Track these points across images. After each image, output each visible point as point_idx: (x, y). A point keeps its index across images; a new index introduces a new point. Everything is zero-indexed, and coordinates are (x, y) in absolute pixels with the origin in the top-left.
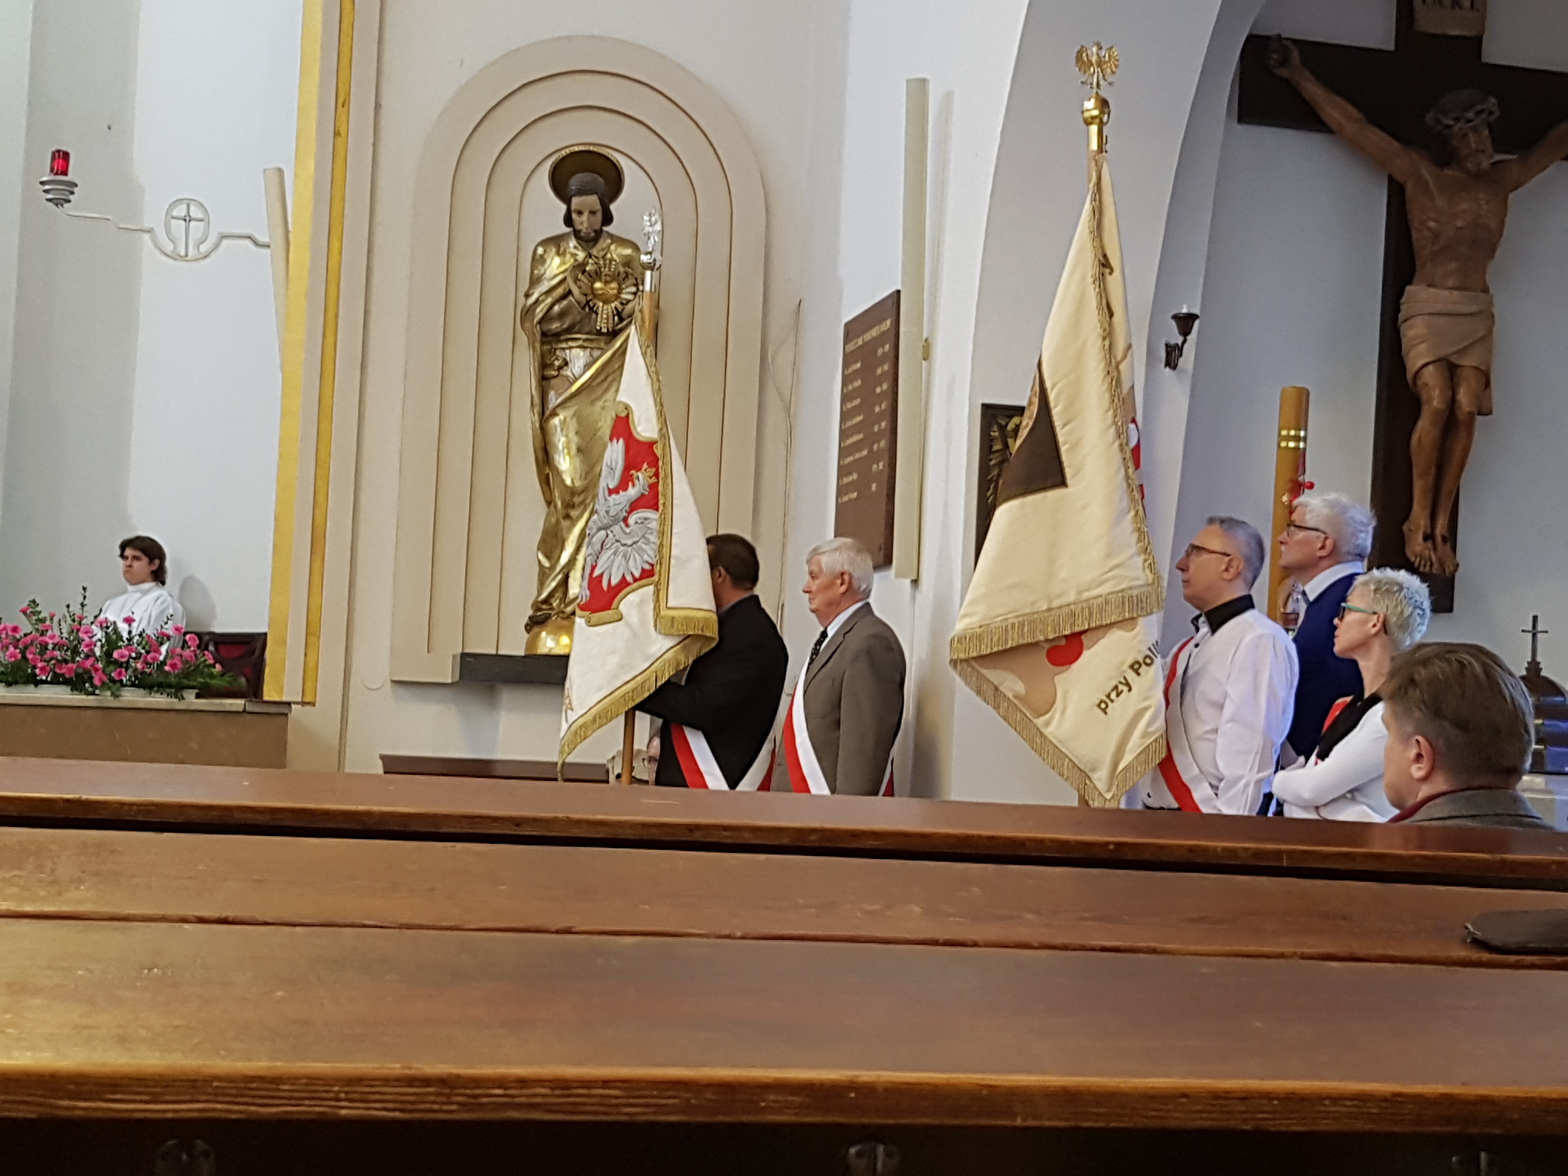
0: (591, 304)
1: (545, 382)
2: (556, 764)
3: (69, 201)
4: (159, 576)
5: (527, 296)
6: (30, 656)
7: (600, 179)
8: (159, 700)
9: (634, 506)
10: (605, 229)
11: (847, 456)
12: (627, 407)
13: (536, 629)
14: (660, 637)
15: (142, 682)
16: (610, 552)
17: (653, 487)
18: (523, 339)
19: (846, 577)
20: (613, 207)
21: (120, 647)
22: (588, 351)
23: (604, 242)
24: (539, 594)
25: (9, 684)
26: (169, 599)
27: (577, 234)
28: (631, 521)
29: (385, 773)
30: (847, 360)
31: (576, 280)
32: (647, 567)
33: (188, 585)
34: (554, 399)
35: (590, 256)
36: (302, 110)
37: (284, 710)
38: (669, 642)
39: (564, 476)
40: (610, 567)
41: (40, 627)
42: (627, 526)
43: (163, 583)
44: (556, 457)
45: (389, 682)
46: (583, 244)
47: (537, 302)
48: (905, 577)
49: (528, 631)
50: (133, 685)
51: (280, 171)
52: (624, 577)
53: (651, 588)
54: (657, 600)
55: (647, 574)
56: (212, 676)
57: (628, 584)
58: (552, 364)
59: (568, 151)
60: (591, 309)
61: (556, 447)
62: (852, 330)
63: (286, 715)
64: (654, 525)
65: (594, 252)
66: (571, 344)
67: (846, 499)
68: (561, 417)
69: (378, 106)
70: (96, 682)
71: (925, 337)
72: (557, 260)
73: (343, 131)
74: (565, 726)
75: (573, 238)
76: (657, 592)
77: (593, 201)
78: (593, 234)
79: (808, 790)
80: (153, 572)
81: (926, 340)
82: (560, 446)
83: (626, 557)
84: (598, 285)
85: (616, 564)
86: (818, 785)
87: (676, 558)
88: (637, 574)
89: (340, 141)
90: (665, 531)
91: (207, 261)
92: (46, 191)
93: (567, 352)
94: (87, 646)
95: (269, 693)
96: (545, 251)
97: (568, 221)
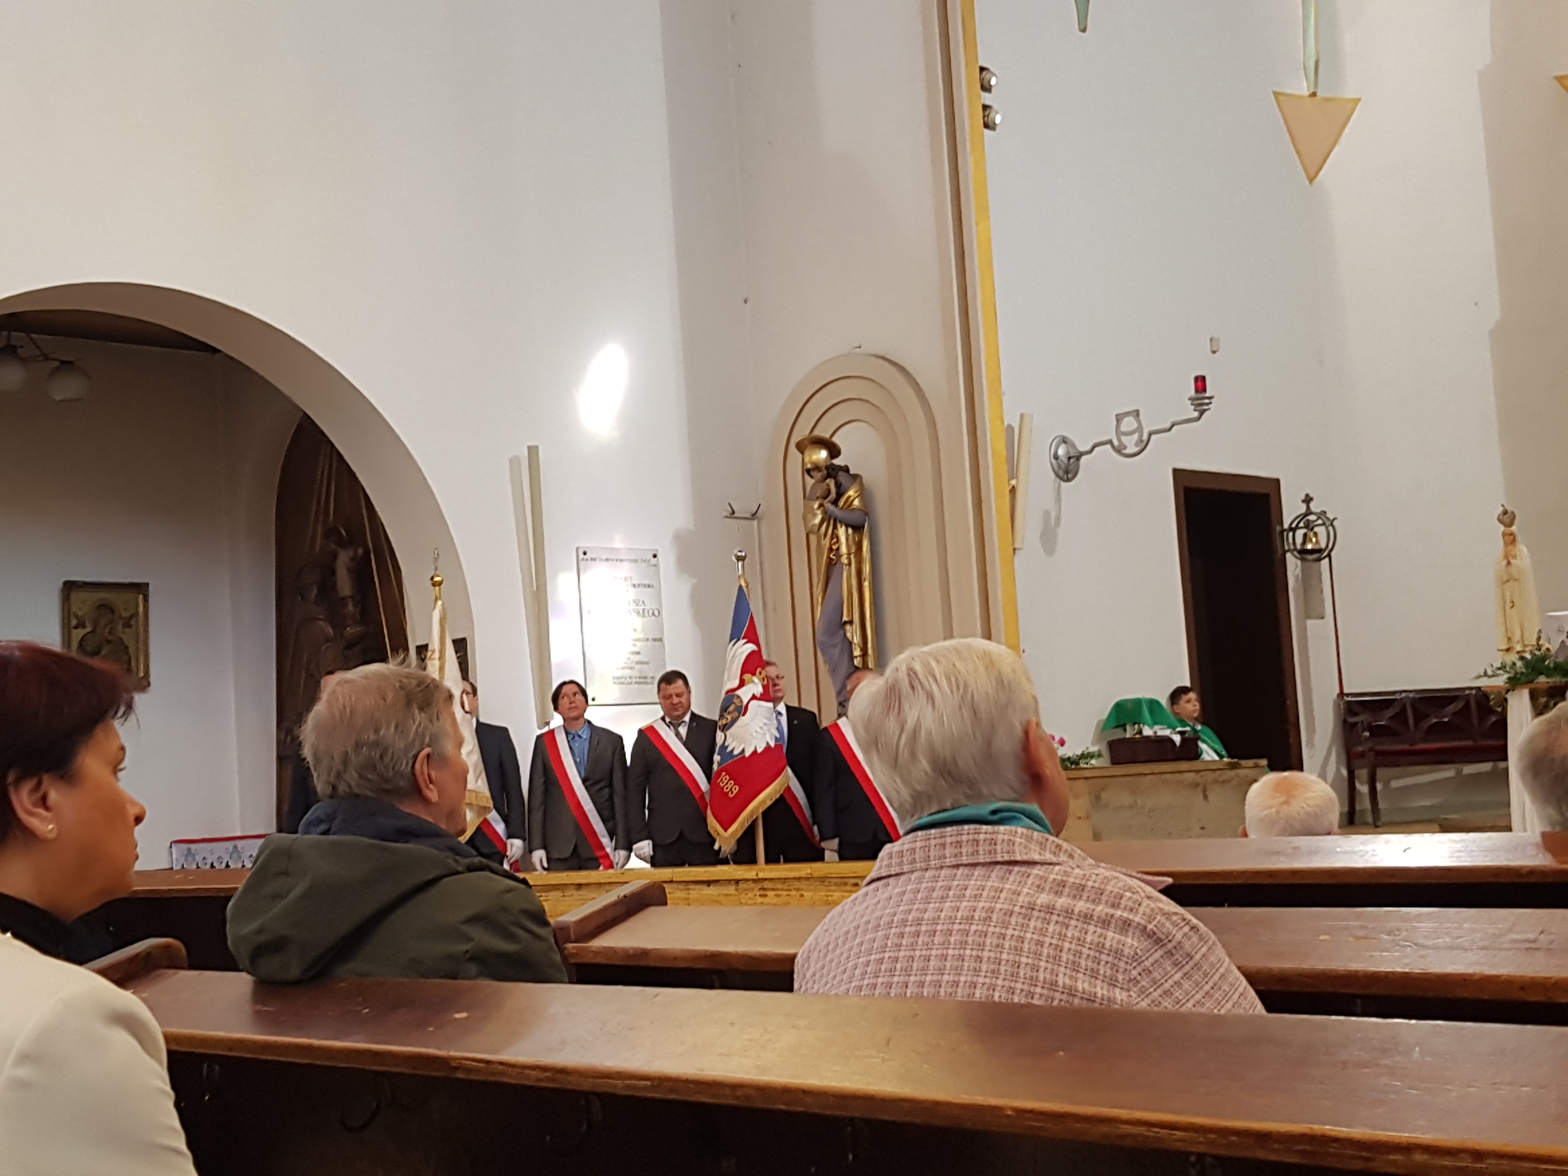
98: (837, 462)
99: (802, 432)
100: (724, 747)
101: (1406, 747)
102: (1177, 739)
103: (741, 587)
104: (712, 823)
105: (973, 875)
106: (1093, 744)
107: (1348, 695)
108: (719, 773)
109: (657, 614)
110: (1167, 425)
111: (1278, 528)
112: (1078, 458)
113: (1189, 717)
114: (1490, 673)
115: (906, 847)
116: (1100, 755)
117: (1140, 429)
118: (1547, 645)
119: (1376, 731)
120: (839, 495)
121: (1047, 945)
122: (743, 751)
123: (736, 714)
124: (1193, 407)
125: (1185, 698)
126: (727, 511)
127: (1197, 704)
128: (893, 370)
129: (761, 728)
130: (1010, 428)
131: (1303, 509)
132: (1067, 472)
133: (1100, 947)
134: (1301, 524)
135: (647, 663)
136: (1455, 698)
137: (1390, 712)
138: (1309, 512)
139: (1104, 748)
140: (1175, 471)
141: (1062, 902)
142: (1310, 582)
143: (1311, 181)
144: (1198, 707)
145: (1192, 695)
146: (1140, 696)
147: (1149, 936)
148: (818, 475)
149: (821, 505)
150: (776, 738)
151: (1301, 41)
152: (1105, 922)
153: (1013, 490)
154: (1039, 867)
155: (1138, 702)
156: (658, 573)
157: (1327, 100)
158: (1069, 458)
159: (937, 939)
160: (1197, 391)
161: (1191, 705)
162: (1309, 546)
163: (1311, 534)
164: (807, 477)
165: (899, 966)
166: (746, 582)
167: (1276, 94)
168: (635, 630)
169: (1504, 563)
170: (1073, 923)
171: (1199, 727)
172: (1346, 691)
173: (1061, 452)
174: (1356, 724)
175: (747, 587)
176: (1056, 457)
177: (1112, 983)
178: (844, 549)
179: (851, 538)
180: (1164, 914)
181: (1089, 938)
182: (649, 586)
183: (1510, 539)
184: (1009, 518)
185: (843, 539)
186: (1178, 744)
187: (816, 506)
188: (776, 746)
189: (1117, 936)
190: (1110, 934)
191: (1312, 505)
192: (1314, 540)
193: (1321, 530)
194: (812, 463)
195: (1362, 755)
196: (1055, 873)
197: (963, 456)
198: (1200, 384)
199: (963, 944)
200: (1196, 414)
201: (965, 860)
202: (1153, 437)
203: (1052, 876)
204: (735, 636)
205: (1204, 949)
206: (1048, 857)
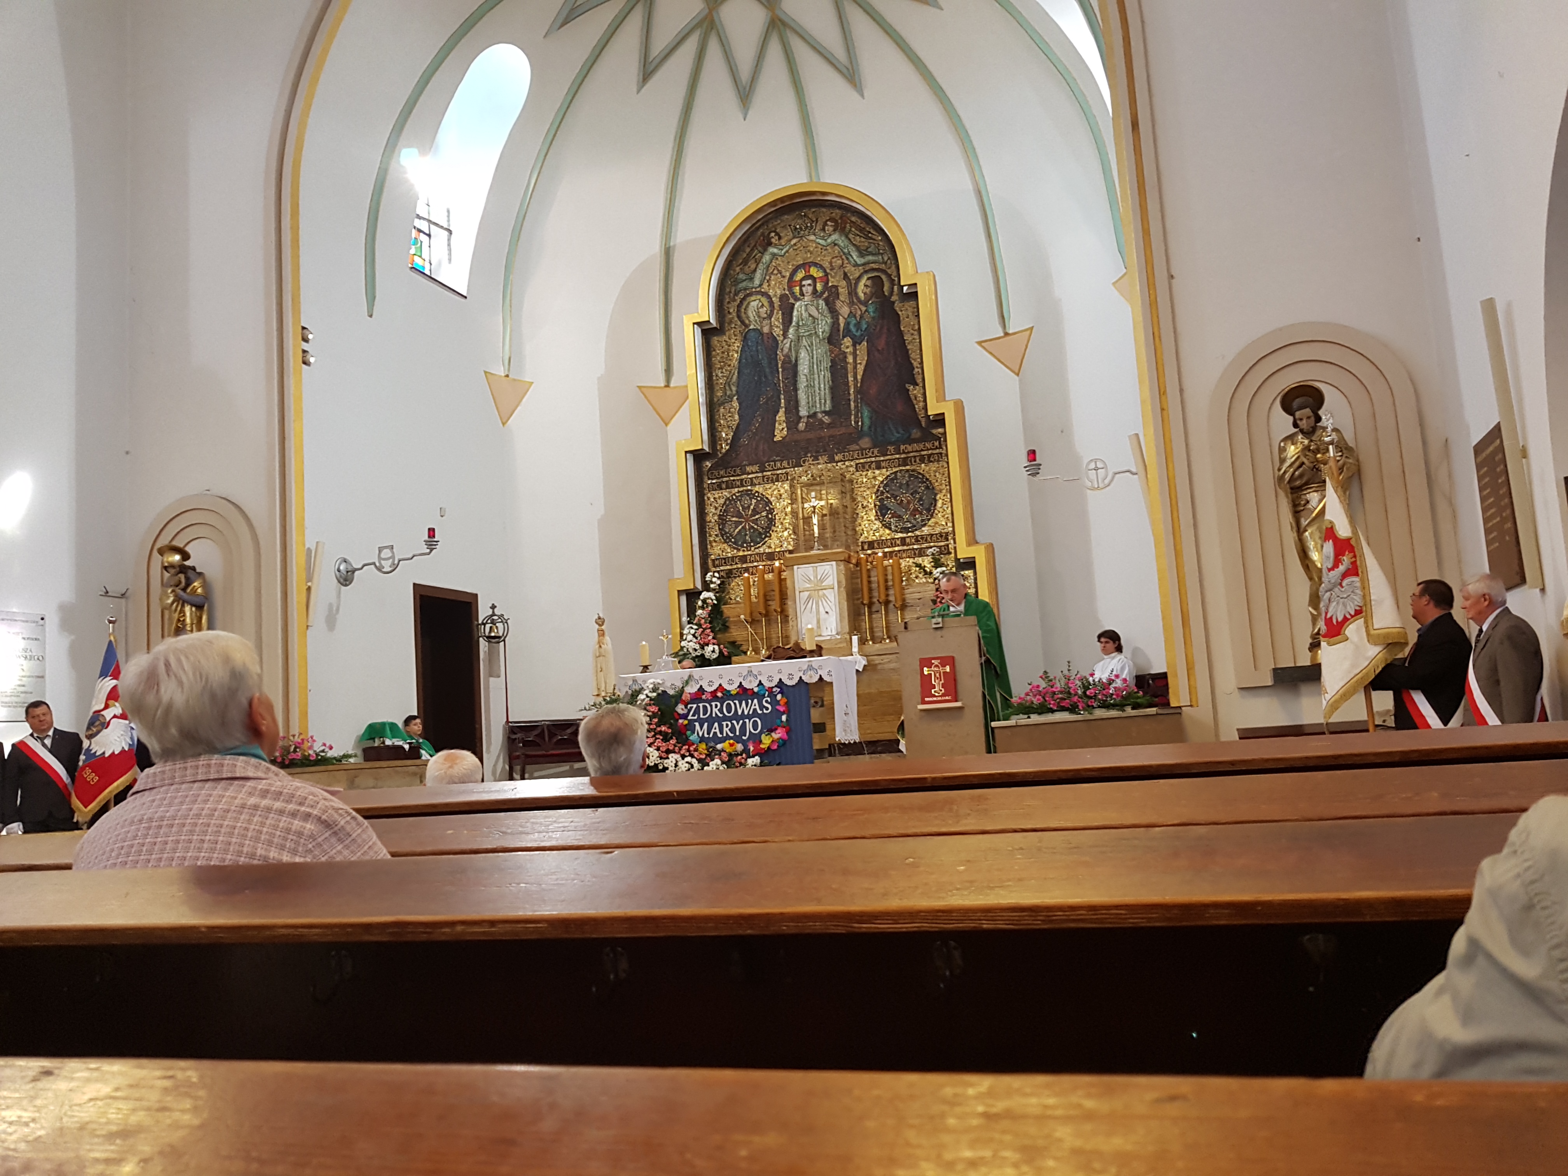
0: (1317, 467)
1: (1297, 515)
2: (1323, 724)
3: (1038, 473)
4: (1119, 649)
5: (1279, 470)
6: (1047, 699)
7: (1311, 399)
8: (1113, 713)
9: (1345, 575)
10: (1318, 424)
11: (1489, 523)
12: (1331, 522)
13: (1315, 650)
14: (1372, 646)
15: (1105, 706)
16: (1335, 603)
17: (1354, 563)
18: (1281, 494)
19: (1487, 597)
20: (1320, 412)
21: (1090, 689)
22: (1319, 493)
23: (1319, 432)
24: (1313, 631)
25: (1040, 714)
26: (1125, 660)
27: (1302, 431)
28: (1344, 584)
29: (1240, 738)
30: (1479, 467)
31: (1305, 456)
32: (1358, 608)
33: (1136, 651)
34: (1304, 522)
35: (1311, 441)
36: (1143, 402)
37: (1178, 711)
38: (1378, 649)
39: (1316, 563)
40: (1336, 611)
41: (1050, 683)
42: (1342, 587)
43: (1121, 652)
44: (1310, 553)
45: (1237, 690)
46: (1307, 436)
47: (1285, 472)
48: (1537, 587)
49: (1310, 651)
50: (1099, 707)
51: (1137, 435)
52: (1345, 616)
53: (1363, 619)
54: (1367, 627)
55: (1358, 612)
56: (1139, 698)
57: (1348, 619)
58: (1299, 504)
59: (1288, 388)
60: (1317, 469)
61: (1310, 548)
62: (1478, 449)
63: (1180, 713)
64: (1358, 584)
65: (1313, 438)
66: (1309, 491)
67: (1492, 547)
68: (1309, 531)
69: (1181, 391)
70: (1080, 707)
71: (1521, 445)
72: (1293, 447)
73: (1165, 407)
74: (1324, 703)
75: (1300, 434)
76: (1366, 622)
77: (1307, 411)
78: (1311, 429)
79: (1486, 723)
80: (1116, 648)
81: (1523, 446)
82: (1312, 547)
83: (1345, 605)
84: (1319, 456)
85: (1339, 610)
86: (1492, 719)
87: (1374, 600)
88: (1353, 613)
89: (1165, 412)
90: (1365, 587)
91: (1109, 487)
92: (1027, 471)
93: (1308, 495)
94: (1074, 690)
95: (1173, 704)
96: (1285, 444)
97: (1295, 425)
98: (187, 563)
99: (163, 541)
100: (88, 750)
101: (544, 752)
102: (407, 747)
103: (110, 641)
104: (76, 802)
105: (204, 787)
106: (353, 750)
107: (511, 722)
108: (83, 768)
109: (41, 659)
110: (410, 556)
111: (476, 622)
112: (354, 571)
113: (415, 734)
114: (587, 708)
115: (159, 770)
116: (356, 756)
117: (393, 557)
118: (619, 693)
119: (526, 744)
120: (188, 585)
121: (251, 830)
122: (104, 753)
123: (100, 727)
124: (426, 546)
125: (414, 722)
126: (102, 591)
127: (421, 726)
128: (230, 506)
129: (119, 737)
130: (309, 550)
131: (491, 613)
132: (346, 580)
133: (288, 831)
134: (489, 621)
135: (31, 693)
136: (572, 725)
137: (535, 732)
138: (494, 614)
139: (360, 753)
140: (414, 584)
141: (265, 802)
142: (492, 655)
143: (504, 424)
144: (421, 728)
145: (418, 721)
146: (384, 720)
147: (322, 823)
148: (172, 571)
149: (173, 591)
150: (130, 744)
151: (501, 344)
152: (294, 815)
153: (309, 589)
154: (252, 781)
155: (383, 724)
156: (44, 631)
157: (515, 380)
158: (347, 572)
159: (174, 829)
160: (429, 537)
161: (417, 726)
162: (493, 634)
163: (494, 627)
164: (165, 572)
165: (144, 849)
166: (114, 638)
167: (485, 372)
168: (23, 670)
169: (597, 646)
170: (272, 815)
171: (421, 741)
172: (510, 720)
173: (342, 568)
174: (515, 739)
175: (115, 641)
176: (339, 570)
177: (294, 852)
178: (188, 621)
179: (194, 614)
180: (334, 809)
181: (281, 825)
182: (36, 639)
183: (602, 633)
184: (305, 608)
185: (188, 614)
186: (407, 750)
187: (169, 591)
188: (129, 749)
189: (301, 824)
190: (296, 822)
191: (496, 610)
192: (496, 631)
193: (500, 625)
194: (168, 562)
195: (518, 757)
196: (262, 785)
197: (276, 563)
198: (431, 532)
199: (192, 832)
200: (428, 551)
201: (200, 777)
202: (401, 562)
203: (260, 787)
204: (103, 674)
205: (359, 831)
206: (260, 774)
